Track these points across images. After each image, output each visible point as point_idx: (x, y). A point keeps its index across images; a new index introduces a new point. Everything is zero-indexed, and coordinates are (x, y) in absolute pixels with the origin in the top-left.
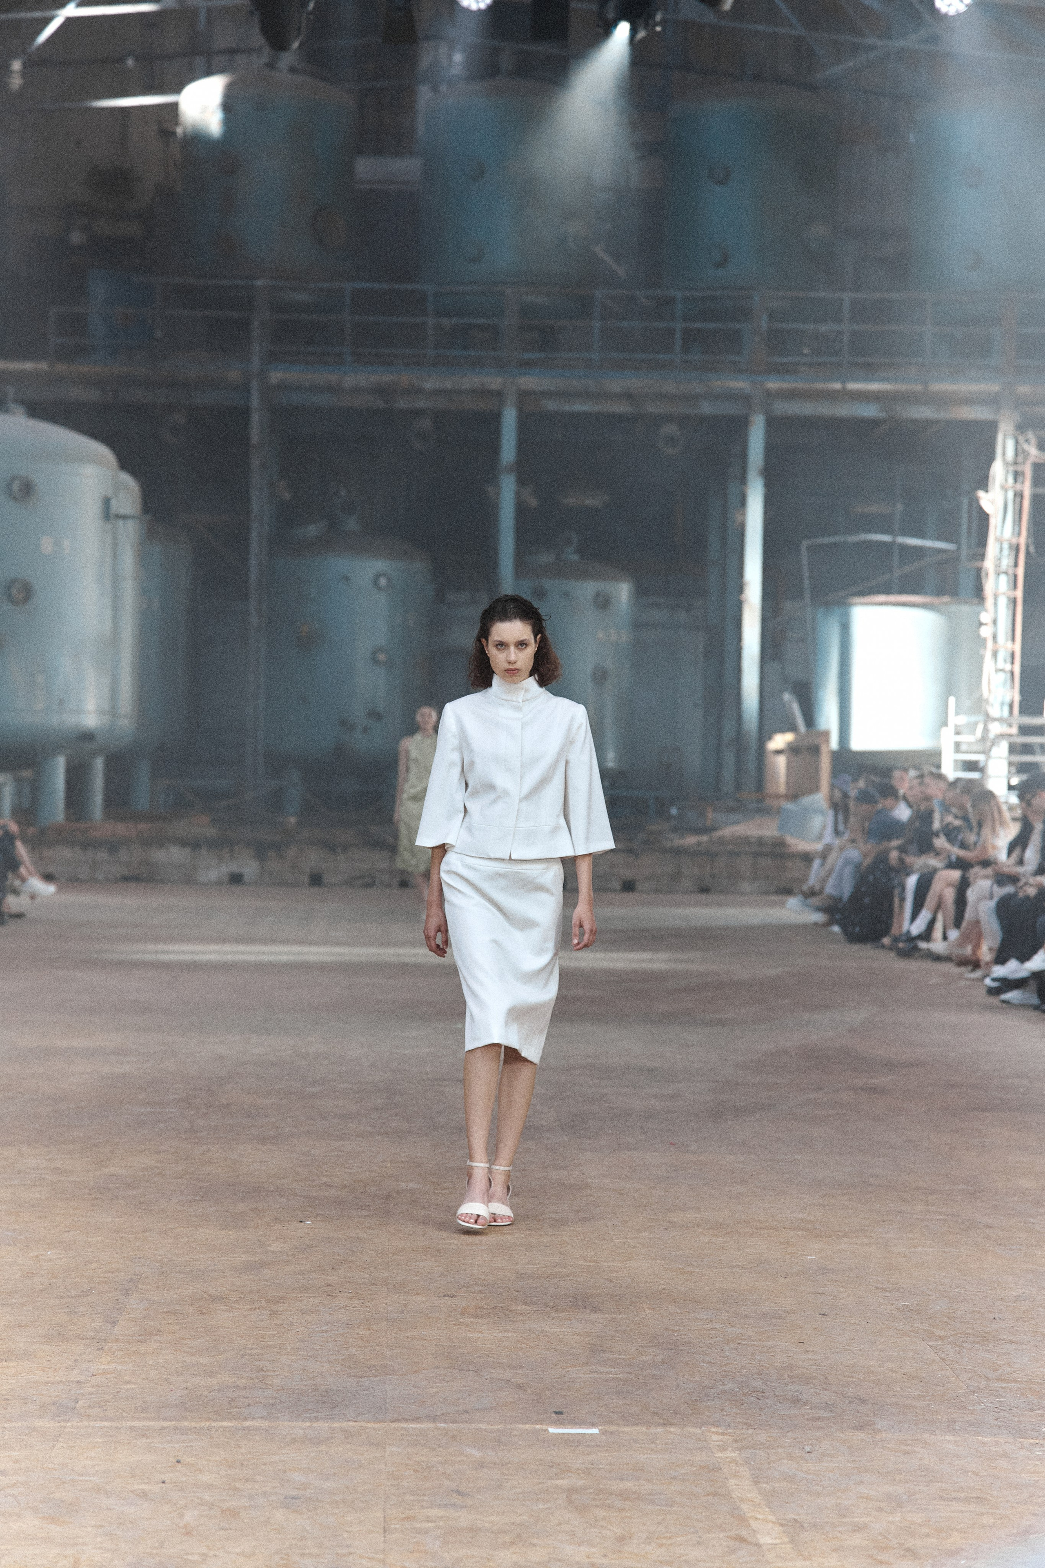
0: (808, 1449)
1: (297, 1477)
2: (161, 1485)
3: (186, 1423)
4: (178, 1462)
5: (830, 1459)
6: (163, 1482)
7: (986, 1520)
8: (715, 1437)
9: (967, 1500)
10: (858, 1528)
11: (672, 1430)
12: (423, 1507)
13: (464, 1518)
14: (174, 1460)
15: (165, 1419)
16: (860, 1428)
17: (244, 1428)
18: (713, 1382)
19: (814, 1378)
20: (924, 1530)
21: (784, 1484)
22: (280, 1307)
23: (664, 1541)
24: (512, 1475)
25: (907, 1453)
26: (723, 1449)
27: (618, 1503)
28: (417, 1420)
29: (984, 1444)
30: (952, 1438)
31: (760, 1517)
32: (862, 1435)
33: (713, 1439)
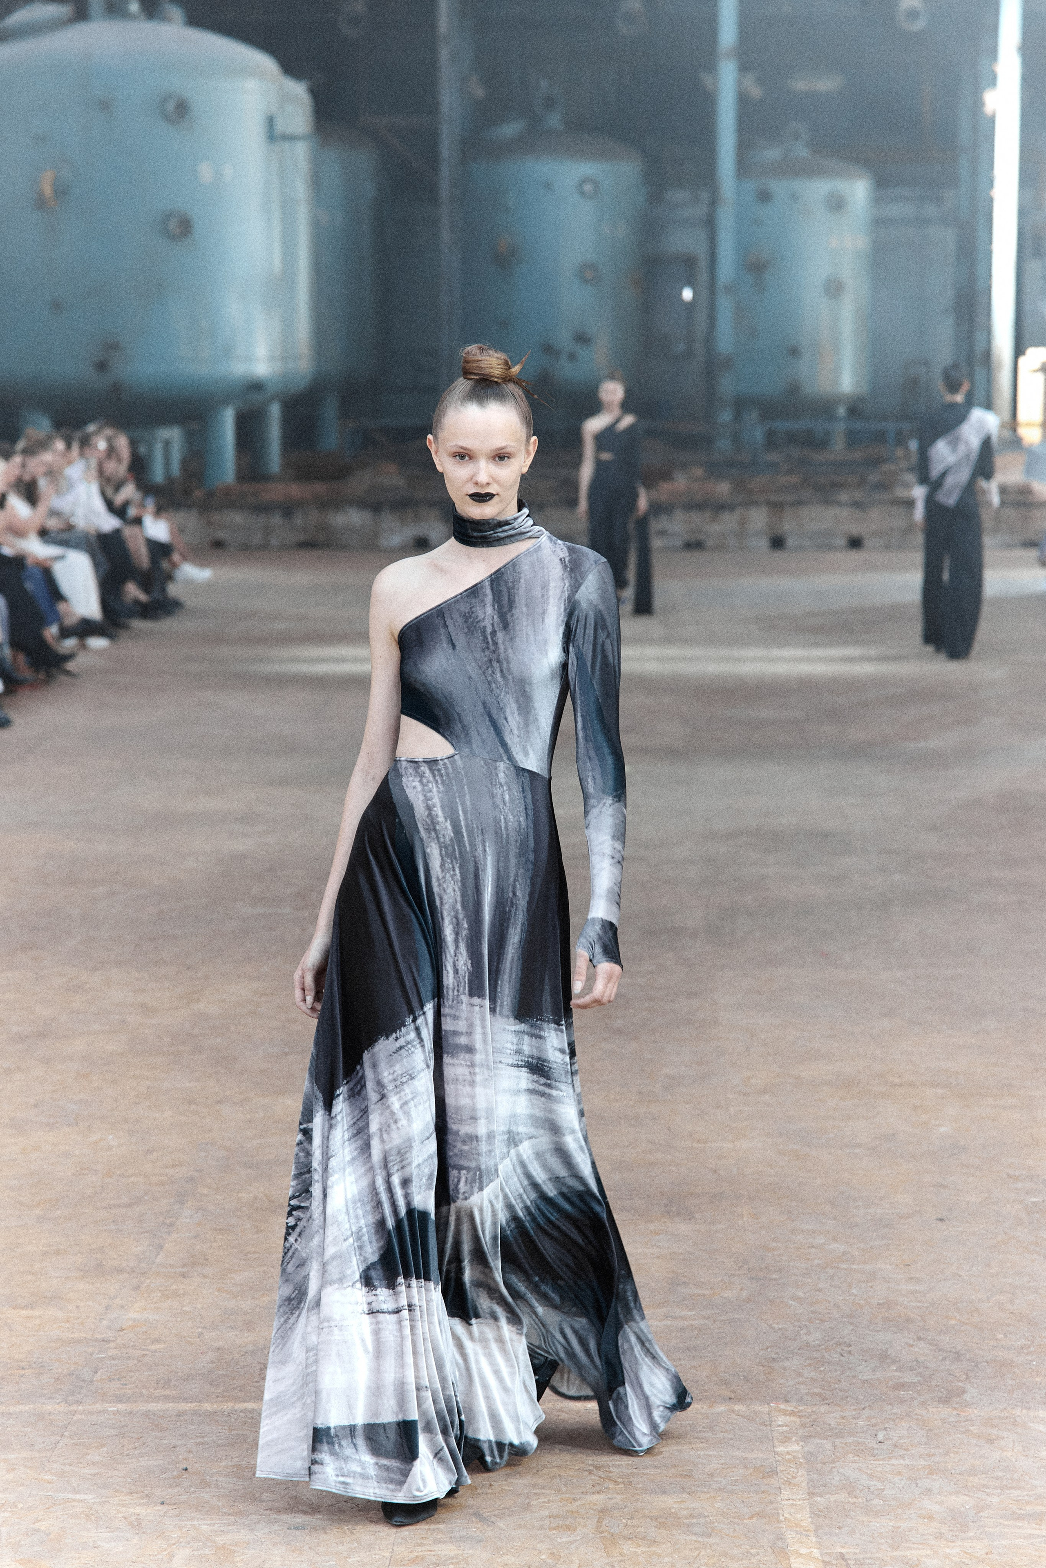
0: (880, 1436)
2: (160, 1507)
3: (207, 1406)
4: (186, 1469)
5: (902, 1452)
6: (162, 1503)
8: (781, 1420)
9: (1041, 1518)
11: (737, 1407)
12: (436, 1541)
13: (479, 1558)
14: (182, 1467)
15: (185, 1400)
16: (945, 1400)
18: (797, 1329)
19: (909, 1320)
21: (843, 1496)
25: (990, 1441)
26: (786, 1439)
27: (653, 1532)
31: (804, 1551)
32: (945, 1411)
33: (780, 1423)
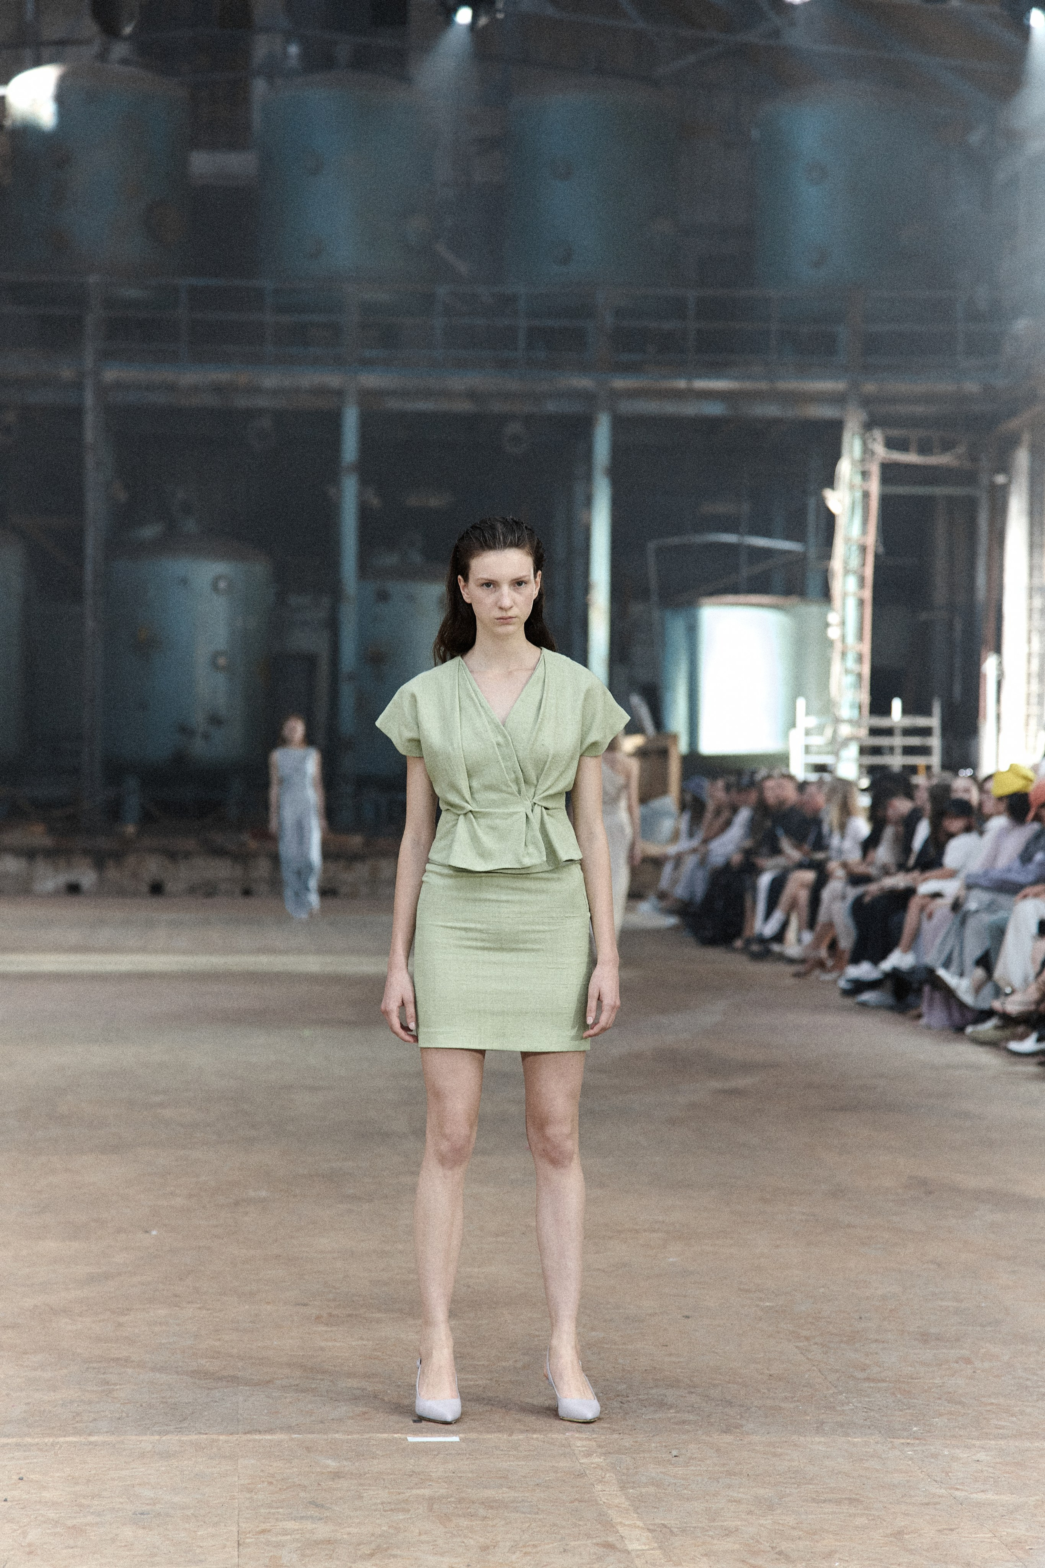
0: (675, 1453)
1: (148, 1493)
2: (3, 1503)
3: (29, 1440)
4: (21, 1479)
5: (698, 1463)
6: (6, 1500)
7: (860, 1521)
8: (579, 1443)
9: (838, 1502)
10: (728, 1533)
11: (535, 1436)
12: (277, 1519)
13: (323, 1531)
14: (15, 1477)
15: (6, 1436)
16: (728, 1430)
17: (91, 1443)
19: (679, 1381)
20: (795, 1533)
21: (652, 1489)
22: (122, 1319)
23: (529, 1549)
24: (370, 1485)
25: (775, 1455)
26: (588, 1455)
27: (482, 1512)
28: (270, 1431)
29: (855, 1445)
30: (823, 1439)
31: (628, 1522)
32: (728, 1438)
33: (579, 1445)
